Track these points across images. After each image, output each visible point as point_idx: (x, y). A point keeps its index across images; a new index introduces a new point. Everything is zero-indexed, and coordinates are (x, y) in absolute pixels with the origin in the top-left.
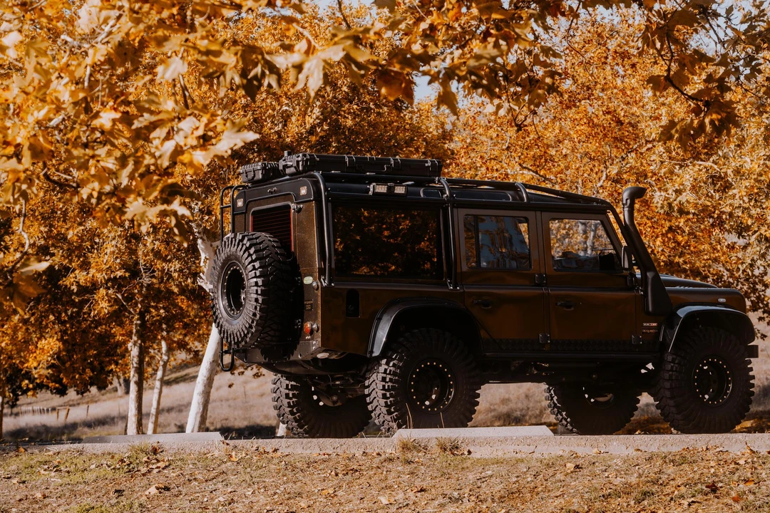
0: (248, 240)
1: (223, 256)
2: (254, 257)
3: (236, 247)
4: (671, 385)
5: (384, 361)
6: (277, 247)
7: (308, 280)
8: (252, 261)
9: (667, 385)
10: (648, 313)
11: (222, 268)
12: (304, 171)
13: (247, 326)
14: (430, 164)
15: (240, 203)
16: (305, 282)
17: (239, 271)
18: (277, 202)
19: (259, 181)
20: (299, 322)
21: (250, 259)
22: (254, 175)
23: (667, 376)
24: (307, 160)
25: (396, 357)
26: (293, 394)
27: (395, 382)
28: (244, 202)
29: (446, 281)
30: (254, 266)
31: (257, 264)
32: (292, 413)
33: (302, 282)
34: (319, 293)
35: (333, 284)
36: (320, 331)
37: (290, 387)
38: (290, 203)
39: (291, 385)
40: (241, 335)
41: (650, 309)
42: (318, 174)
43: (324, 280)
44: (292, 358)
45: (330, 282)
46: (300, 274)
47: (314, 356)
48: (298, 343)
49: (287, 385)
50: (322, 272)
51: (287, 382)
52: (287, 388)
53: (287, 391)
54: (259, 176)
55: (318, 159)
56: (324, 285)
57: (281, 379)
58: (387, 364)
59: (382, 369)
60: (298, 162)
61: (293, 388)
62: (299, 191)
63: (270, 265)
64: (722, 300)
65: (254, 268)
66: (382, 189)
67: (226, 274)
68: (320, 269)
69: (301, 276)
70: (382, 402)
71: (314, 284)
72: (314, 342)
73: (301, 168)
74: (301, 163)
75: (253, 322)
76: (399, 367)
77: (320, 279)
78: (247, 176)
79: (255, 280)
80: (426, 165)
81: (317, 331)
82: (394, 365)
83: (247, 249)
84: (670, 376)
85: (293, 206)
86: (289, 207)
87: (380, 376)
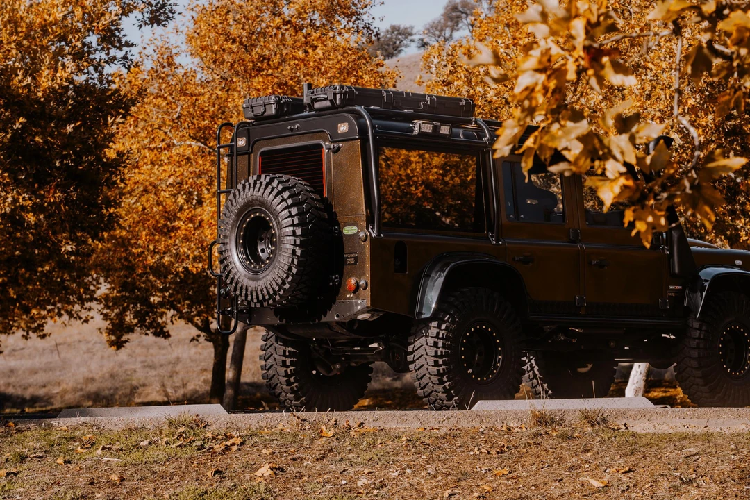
0: (280, 182)
1: (241, 201)
2: (290, 202)
3: (262, 190)
4: (699, 354)
5: (435, 324)
6: (311, 192)
7: (350, 230)
8: (288, 207)
9: (695, 354)
10: (673, 275)
11: (238, 215)
12: (342, 105)
13: (280, 281)
14: (464, 103)
15: (242, 142)
16: (345, 232)
17: (264, 219)
18: (300, 141)
19: (271, 117)
20: (336, 278)
21: (284, 204)
22: (265, 109)
23: (693, 343)
24: (345, 93)
25: (449, 318)
26: (291, 361)
27: (449, 347)
28: (248, 141)
29: (488, 234)
30: (290, 212)
31: (294, 211)
32: (289, 383)
33: (341, 232)
34: (368, 244)
35: (382, 235)
36: (369, 288)
37: (287, 354)
38: (322, 143)
39: (289, 351)
40: (268, 292)
41: (677, 270)
42: (361, 109)
43: (372, 229)
44: (324, 319)
45: (379, 232)
46: (338, 224)
47: (354, 317)
48: (334, 302)
49: (285, 351)
50: (370, 221)
51: (284, 348)
52: (284, 355)
53: (284, 358)
54: (272, 110)
55: (357, 92)
56: (374, 235)
57: (276, 345)
58: (439, 327)
59: (433, 332)
60: (335, 95)
61: (292, 354)
62: (337, 128)
63: (308, 211)
64: (739, 262)
65: (291, 216)
66: (428, 128)
67: (243, 221)
68: (367, 216)
69: (338, 225)
70: (434, 370)
71: (362, 235)
72: (360, 301)
73: (338, 102)
74: (338, 96)
75: (287, 277)
76: (451, 331)
77: (368, 229)
78: (253, 111)
79: (291, 229)
80: (461, 103)
81: (365, 288)
82: (447, 328)
83: (279, 193)
84: (698, 344)
85: (325, 145)
86: (320, 146)
87: (431, 341)
